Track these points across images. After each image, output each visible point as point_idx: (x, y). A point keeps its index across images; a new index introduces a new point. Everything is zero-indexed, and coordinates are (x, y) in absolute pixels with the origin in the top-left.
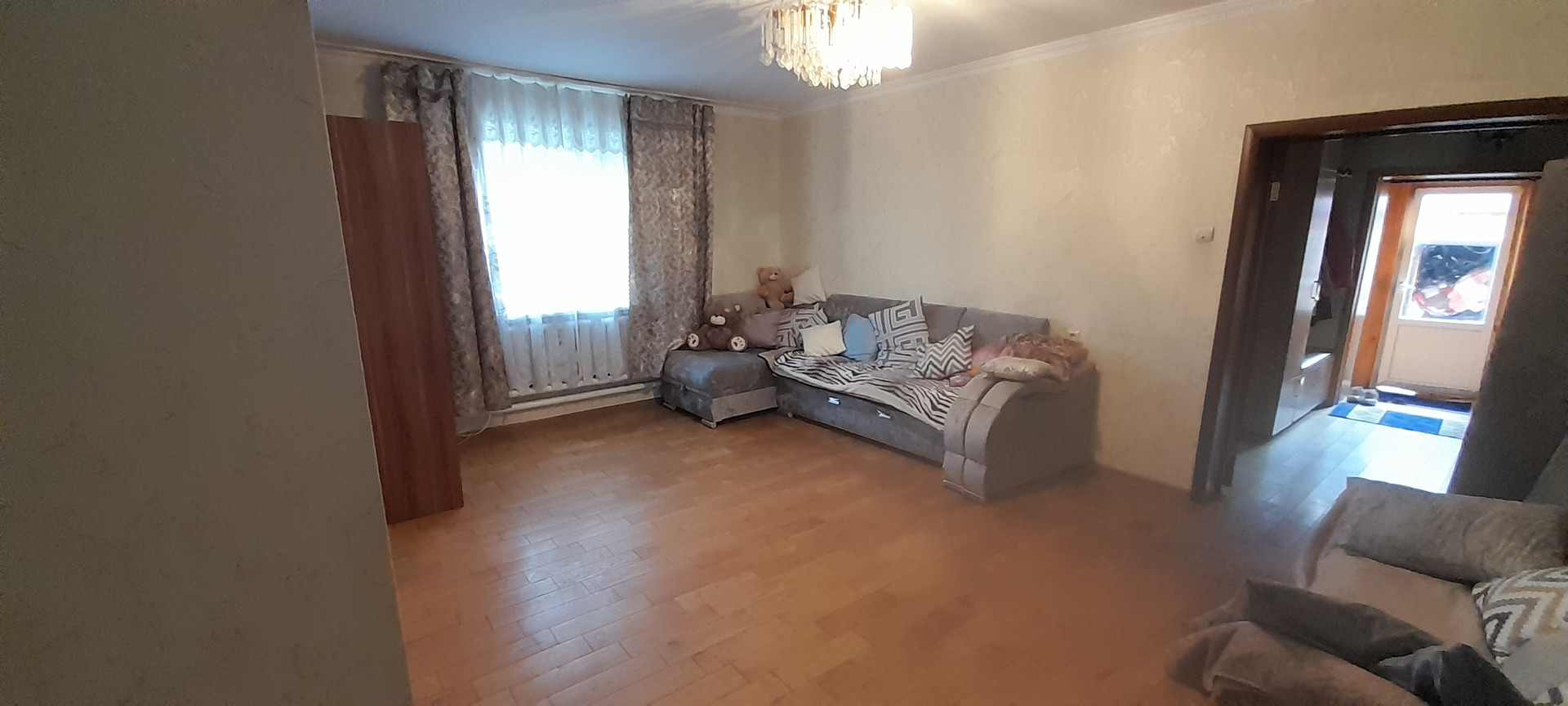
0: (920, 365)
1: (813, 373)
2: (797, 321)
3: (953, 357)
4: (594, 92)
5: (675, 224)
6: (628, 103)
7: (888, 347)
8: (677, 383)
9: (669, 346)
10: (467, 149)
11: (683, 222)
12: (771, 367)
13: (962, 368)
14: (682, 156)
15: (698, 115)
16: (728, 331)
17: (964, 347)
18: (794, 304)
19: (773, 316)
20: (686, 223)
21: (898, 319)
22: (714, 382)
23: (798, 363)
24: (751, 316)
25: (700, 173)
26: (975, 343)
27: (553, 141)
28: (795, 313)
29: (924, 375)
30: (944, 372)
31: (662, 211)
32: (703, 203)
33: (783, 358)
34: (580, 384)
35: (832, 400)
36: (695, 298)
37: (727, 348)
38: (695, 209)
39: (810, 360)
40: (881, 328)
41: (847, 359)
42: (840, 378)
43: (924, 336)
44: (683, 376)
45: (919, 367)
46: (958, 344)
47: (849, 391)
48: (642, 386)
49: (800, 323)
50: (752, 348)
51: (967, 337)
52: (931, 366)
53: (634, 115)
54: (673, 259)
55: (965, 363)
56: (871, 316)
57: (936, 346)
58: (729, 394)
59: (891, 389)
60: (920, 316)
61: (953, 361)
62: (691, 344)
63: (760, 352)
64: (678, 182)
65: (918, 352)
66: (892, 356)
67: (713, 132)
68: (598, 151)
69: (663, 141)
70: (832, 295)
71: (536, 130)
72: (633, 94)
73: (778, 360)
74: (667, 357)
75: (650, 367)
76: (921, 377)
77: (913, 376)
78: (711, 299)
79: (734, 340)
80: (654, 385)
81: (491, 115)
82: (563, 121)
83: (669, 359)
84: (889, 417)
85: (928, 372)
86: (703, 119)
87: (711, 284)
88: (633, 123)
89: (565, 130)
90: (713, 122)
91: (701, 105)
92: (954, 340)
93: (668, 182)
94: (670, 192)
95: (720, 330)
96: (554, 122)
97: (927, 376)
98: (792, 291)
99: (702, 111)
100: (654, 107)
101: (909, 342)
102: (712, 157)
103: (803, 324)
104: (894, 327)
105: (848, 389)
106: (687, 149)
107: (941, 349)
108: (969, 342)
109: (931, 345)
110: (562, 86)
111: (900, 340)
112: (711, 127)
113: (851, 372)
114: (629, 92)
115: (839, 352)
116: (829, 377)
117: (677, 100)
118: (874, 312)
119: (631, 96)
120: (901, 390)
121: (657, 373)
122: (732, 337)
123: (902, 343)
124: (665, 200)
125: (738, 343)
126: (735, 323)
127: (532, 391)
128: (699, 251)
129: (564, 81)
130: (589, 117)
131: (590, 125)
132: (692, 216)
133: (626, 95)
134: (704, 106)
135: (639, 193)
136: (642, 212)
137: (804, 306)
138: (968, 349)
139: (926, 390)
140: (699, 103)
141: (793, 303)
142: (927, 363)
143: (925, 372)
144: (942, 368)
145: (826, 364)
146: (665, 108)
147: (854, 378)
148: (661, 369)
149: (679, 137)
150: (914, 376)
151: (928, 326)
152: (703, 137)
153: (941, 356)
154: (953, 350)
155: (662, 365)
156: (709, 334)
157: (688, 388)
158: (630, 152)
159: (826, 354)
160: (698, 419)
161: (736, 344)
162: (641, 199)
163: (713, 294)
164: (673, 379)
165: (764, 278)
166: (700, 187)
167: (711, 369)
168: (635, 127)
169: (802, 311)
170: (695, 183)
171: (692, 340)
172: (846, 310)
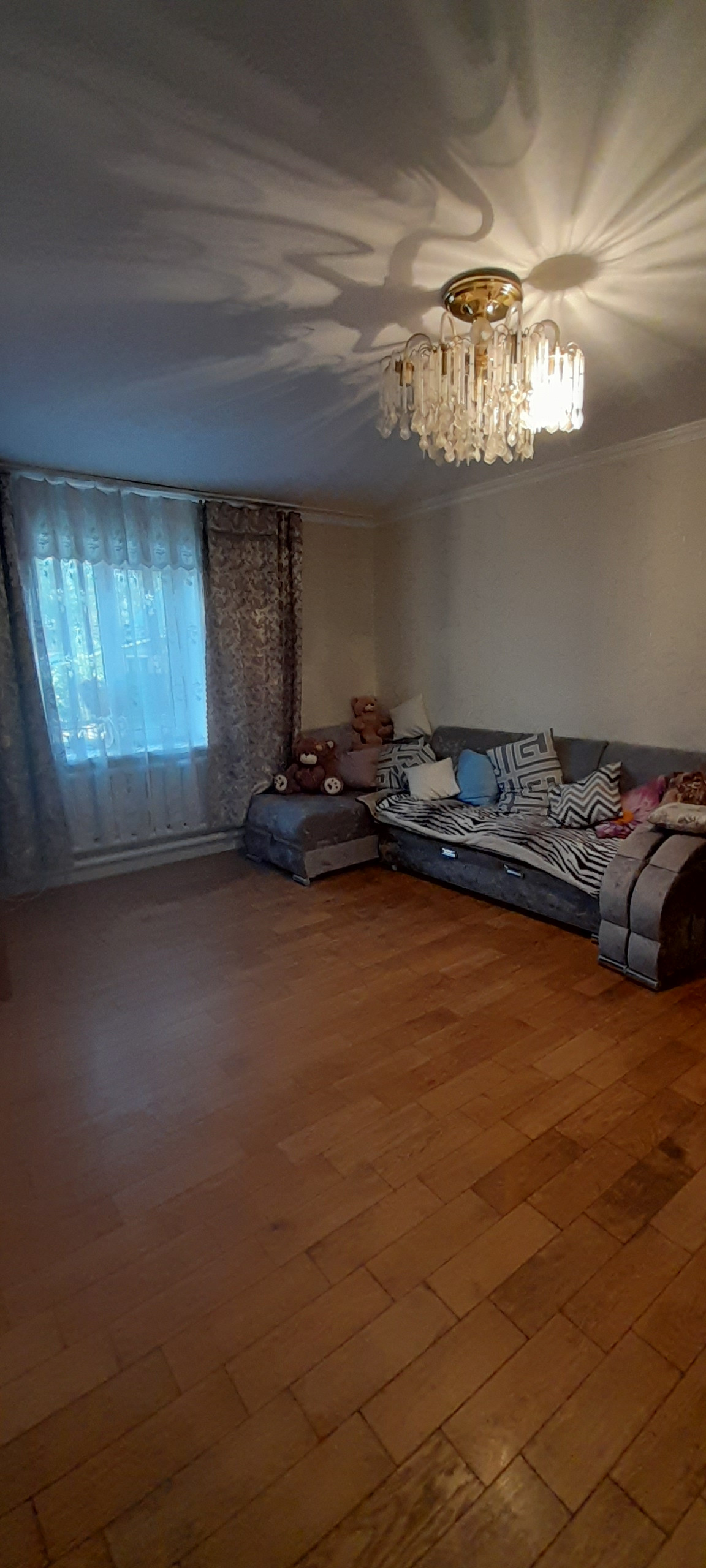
0: (557, 811)
1: (425, 822)
2: (399, 758)
3: (599, 802)
4: (164, 498)
5: (258, 649)
6: (202, 510)
7: (512, 788)
8: (263, 833)
9: (253, 790)
10: (16, 566)
11: (267, 648)
12: (372, 813)
13: (610, 815)
14: (265, 571)
15: (283, 524)
16: (320, 771)
17: (611, 789)
18: (395, 739)
19: (370, 753)
20: (271, 649)
21: (524, 755)
22: (307, 833)
23: (405, 809)
24: (345, 753)
25: (286, 590)
26: (624, 783)
27: (116, 555)
28: (397, 749)
29: (562, 823)
30: (588, 820)
31: (244, 636)
32: (290, 625)
33: (385, 802)
34: (153, 835)
35: (447, 852)
36: (281, 734)
37: (317, 790)
38: (281, 633)
39: (418, 805)
40: (502, 766)
41: (462, 803)
42: (458, 827)
43: (557, 775)
44: (271, 825)
45: (554, 813)
46: (603, 785)
47: (468, 843)
48: (220, 835)
49: (403, 761)
50: (349, 789)
51: (613, 776)
52: (570, 813)
53: (211, 525)
54: (257, 690)
55: (615, 809)
56: (490, 752)
57: (574, 787)
58: (323, 845)
59: (524, 841)
60: (550, 753)
61: (599, 806)
62: (278, 786)
63: (359, 795)
64: (262, 601)
65: (551, 796)
66: (519, 800)
67: (301, 543)
68: (168, 566)
69: (244, 554)
70: (439, 728)
71: (96, 543)
72: (209, 500)
73: (381, 805)
74: (251, 802)
75: (231, 814)
76: (558, 825)
77: (547, 824)
78: (300, 735)
79: (328, 781)
80: (236, 833)
81: (43, 525)
82: (128, 532)
83: (253, 806)
84: (519, 875)
85: (567, 820)
86: (289, 528)
87: (300, 718)
88: (210, 533)
89: (130, 544)
90: (300, 530)
91: (287, 512)
92: (598, 781)
93: (250, 602)
94: (253, 613)
95: (311, 770)
96: (117, 534)
97: (566, 824)
98: (390, 723)
99: (288, 519)
100: (233, 515)
101: (538, 782)
102: (300, 572)
103: (408, 762)
104: (519, 765)
105: (468, 840)
106: (272, 563)
107: (581, 792)
108: (617, 782)
109: (567, 785)
110: (126, 491)
111: (527, 780)
112: (299, 537)
113: (470, 820)
114: (204, 496)
115: (451, 794)
116: (444, 825)
117: (260, 507)
118: (493, 747)
119: (206, 502)
120: (536, 844)
121: (240, 820)
122: (324, 779)
123: (529, 784)
124: (247, 622)
125: (333, 785)
126: (328, 762)
127: (97, 846)
128: (285, 680)
129: (129, 486)
130: (157, 526)
131: (159, 536)
132: (277, 640)
133: (201, 501)
134: (290, 513)
135: (217, 615)
136: (220, 636)
137: (406, 741)
138: (616, 791)
139: (569, 843)
140: (284, 511)
141: (393, 738)
142: (565, 809)
143: (563, 821)
144: (585, 815)
145: (438, 810)
146: (246, 517)
147: (475, 828)
148: (244, 816)
149: (262, 549)
150: (550, 825)
151: (560, 764)
152: (290, 550)
153: (583, 799)
154: (597, 793)
155: (245, 812)
156: (299, 774)
157: (276, 838)
158: (206, 567)
159: (437, 797)
160: (288, 873)
161: (330, 787)
162: (220, 622)
163: (302, 729)
164: (258, 827)
165: (358, 707)
166: (286, 607)
167: (304, 817)
168: (212, 538)
169: (404, 747)
170: (280, 603)
171: (280, 782)
172: (456, 745)
